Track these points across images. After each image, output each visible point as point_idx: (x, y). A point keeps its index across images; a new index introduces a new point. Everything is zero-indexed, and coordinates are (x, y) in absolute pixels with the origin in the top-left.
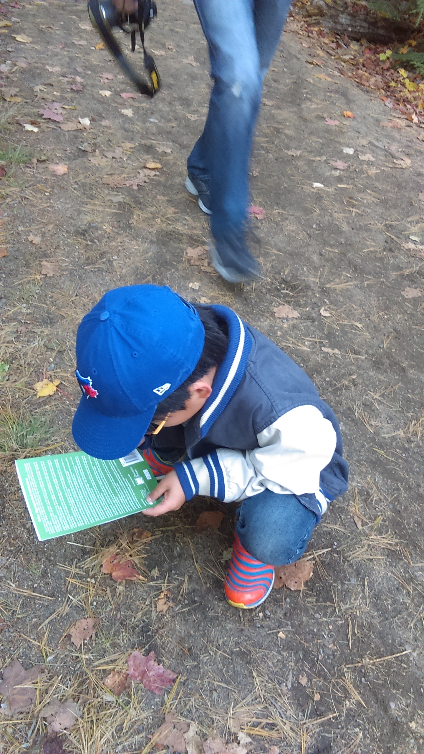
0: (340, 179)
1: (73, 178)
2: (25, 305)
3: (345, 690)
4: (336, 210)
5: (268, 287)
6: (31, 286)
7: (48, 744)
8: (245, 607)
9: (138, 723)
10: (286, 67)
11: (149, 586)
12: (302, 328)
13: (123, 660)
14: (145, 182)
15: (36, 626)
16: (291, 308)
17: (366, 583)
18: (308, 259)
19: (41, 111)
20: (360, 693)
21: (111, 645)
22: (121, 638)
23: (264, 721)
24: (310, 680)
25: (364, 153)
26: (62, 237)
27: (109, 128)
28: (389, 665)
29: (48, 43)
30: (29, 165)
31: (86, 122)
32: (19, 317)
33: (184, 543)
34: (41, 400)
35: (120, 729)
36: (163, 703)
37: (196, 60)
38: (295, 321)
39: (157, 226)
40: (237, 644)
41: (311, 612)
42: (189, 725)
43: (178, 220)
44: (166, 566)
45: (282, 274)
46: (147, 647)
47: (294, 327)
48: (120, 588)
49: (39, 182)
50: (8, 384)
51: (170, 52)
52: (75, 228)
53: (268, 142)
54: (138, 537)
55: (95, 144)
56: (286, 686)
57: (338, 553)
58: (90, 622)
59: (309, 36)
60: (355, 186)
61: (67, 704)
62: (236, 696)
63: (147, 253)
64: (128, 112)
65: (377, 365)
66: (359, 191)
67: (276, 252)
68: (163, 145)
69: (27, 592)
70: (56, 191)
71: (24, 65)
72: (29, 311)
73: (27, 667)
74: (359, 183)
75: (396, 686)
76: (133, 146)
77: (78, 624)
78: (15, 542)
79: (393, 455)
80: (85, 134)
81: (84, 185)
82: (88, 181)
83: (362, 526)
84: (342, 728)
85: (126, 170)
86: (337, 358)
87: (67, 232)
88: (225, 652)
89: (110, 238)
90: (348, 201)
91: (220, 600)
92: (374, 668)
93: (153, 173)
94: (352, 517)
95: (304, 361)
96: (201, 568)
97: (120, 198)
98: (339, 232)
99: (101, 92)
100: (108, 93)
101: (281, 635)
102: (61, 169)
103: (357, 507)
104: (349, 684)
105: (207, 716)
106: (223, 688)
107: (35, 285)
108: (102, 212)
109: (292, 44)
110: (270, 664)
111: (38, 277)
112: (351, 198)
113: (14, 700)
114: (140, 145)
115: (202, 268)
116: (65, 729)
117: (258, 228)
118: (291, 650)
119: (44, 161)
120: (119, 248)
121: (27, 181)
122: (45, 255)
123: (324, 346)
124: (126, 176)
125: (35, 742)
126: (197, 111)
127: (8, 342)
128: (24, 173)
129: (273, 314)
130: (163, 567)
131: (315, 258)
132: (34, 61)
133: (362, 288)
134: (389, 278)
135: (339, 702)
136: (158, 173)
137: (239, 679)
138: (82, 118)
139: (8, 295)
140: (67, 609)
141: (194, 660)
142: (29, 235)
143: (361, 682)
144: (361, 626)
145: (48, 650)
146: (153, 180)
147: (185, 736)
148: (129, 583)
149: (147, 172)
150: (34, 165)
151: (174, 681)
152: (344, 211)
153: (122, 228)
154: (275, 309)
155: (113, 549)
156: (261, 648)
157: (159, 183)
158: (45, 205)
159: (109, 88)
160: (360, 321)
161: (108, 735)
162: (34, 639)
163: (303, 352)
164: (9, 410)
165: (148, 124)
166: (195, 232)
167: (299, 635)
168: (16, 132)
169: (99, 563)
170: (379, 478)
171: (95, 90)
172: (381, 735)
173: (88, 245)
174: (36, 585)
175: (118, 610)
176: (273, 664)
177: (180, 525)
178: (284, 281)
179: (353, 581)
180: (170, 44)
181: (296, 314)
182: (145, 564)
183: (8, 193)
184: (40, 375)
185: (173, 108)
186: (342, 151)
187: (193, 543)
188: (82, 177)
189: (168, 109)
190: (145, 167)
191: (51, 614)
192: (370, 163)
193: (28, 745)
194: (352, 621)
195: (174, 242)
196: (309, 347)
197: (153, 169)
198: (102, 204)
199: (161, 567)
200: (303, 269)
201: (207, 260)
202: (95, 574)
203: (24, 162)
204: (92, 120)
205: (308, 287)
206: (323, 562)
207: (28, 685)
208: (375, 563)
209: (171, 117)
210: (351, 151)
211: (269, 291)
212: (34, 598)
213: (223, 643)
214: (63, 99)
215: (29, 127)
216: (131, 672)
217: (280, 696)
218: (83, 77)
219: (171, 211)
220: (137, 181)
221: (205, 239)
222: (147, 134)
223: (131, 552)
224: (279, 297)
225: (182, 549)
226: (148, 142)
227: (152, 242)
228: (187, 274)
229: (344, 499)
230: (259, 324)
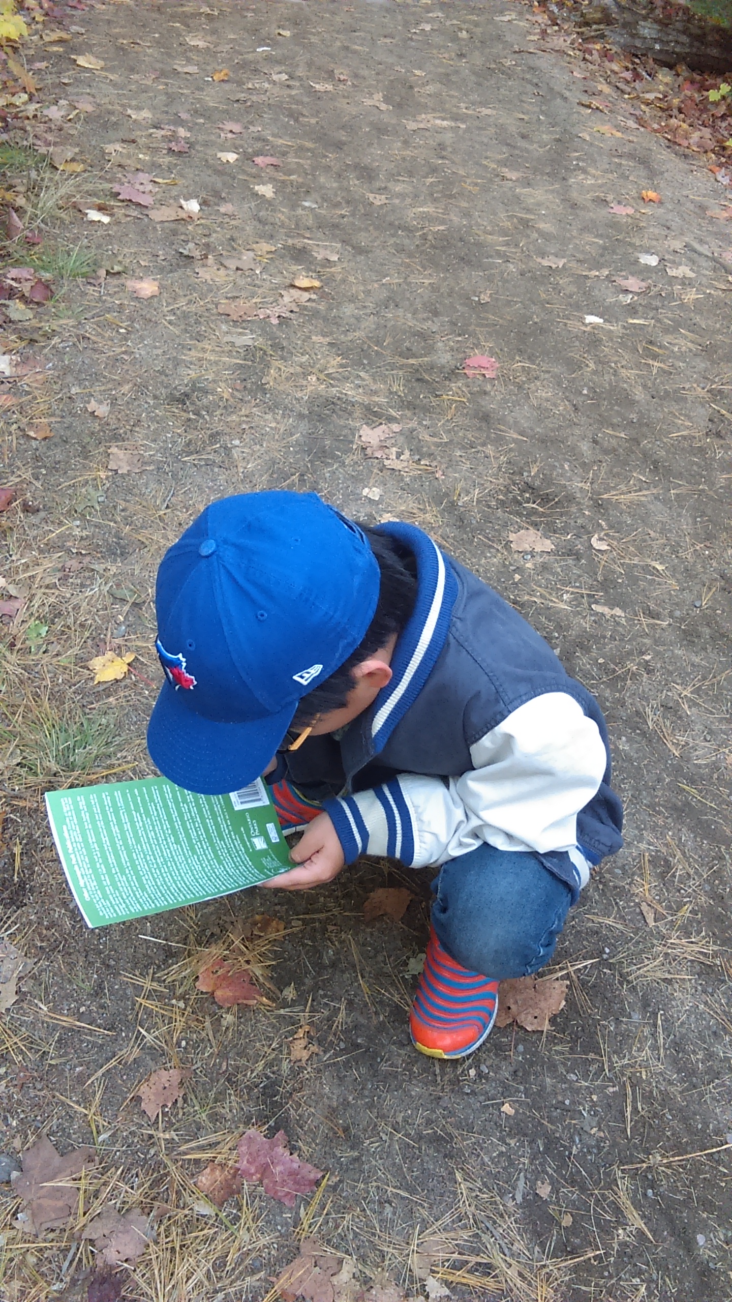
0: (632, 310)
1: (168, 304)
2: (78, 523)
3: (617, 1210)
4: (624, 363)
5: (501, 497)
6: (91, 490)
7: (97, 1286)
8: (446, 1057)
9: (253, 1255)
10: (542, 112)
11: (279, 1017)
12: (559, 570)
13: (230, 1145)
14: (292, 311)
15: (80, 1080)
16: (539, 533)
17: (659, 1022)
18: (573, 449)
19: (116, 188)
20: (643, 1217)
21: (210, 1116)
22: (227, 1105)
23: (473, 1259)
24: (555, 1190)
25: (676, 264)
26: (146, 406)
27: (232, 216)
28: (697, 1168)
29: (132, 70)
30: (92, 281)
31: (193, 206)
32: (69, 544)
33: (341, 942)
34: (102, 688)
35: (220, 1264)
36: (297, 1222)
37: (387, 100)
38: (546, 558)
39: (310, 388)
40: (429, 1122)
41: (562, 1069)
42: (340, 1262)
43: (346, 379)
44: (308, 981)
45: (525, 474)
46: (272, 1123)
47: (545, 568)
48: (229, 1019)
49: (109, 310)
50: (46, 659)
51: (341, 86)
52: (169, 391)
53: (507, 244)
54: (260, 930)
55: (207, 245)
56: (514, 1199)
57: (611, 967)
58: (175, 1075)
59: (584, 59)
60: (659, 321)
61: (131, 1217)
62: (425, 1213)
63: (292, 435)
64: (266, 190)
65: (689, 637)
66: (666, 331)
67: (515, 436)
68: (326, 247)
69: (67, 1021)
70: (137, 326)
71: (90, 108)
72: (85, 533)
73: (63, 1151)
74: (667, 318)
75: (708, 1206)
76: (273, 249)
77: (154, 1078)
78: (49, 933)
79: (716, 797)
80: (190, 228)
81: (186, 315)
82: (193, 308)
83: (655, 920)
84: (611, 1277)
85: (260, 291)
86: (618, 624)
87: (155, 397)
88: (407, 1135)
89: (228, 409)
90: (645, 349)
91: (402, 1045)
92: (669, 1171)
93: (306, 296)
94: (638, 905)
95: (559, 628)
96: (371, 987)
97: (247, 339)
98: (628, 401)
99: (220, 155)
100: (232, 157)
101: (507, 1108)
102: (147, 287)
103: (646, 887)
104: (624, 1199)
105: (374, 1247)
106: (403, 1198)
107: (96, 488)
108: (216, 363)
109: (556, 72)
110: (486, 1159)
111: (102, 475)
112: (651, 342)
113: (40, 1206)
114: (285, 247)
115: (386, 462)
116: (126, 1261)
117: (485, 393)
118: (525, 1135)
119: (119, 273)
120: (244, 426)
121: (88, 308)
122: (116, 437)
123: (597, 602)
124: (259, 300)
125: (74, 1282)
126: (386, 188)
127: (47, 587)
128: (83, 294)
129: (507, 545)
130: (304, 984)
131: (585, 447)
132: (106, 100)
133: (666, 502)
134: (713, 484)
135: (606, 1230)
136: (314, 297)
137: (431, 1185)
138: (186, 200)
139: (49, 505)
140: (136, 1052)
141: (352, 1148)
142: (89, 402)
143: (645, 1195)
144: (648, 1098)
145: (101, 1122)
146: (305, 308)
147: (335, 1280)
148: (244, 1009)
149: (295, 293)
150: (102, 280)
151: (317, 1183)
152: (638, 366)
153: (250, 391)
154: (512, 537)
155: (216, 950)
156: (471, 1130)
157: (315, 314)
158: (118, 350)
159: (235, 148)
160: (661, 558)
161: (200, 1275)
162: (78, 1103)
163: (559, 612)
164: (46, 704)
165: (300, 211)
166: (376, 399)
167: (539, 1109)
168: (71, 223)
169: (193, 973)
170: (686, 836)
171: (209, 152)
172: (680, 1291)
173: (189, 420)
174: (82, 1009)
175: (223, 1055)
176: (492, 1159)
177: (336, 911)
178: (529, 487)
179: (636, 1017)
180: (341, 73)
181: (548, 545)
182: (272, 978)
183: (55, 328)
184: (101, 644)
185: (345, 183)
186: (637, 261)
187: (357, 943)
188: (182, 302)
189: (335, 185)
190: (293, 286)
191: (108, 1060)
192: (686, 282)
193: (62, 1286)
194: (633, 1086)
195: (340, 417)
196: (569, 603)
197: (306, 289)
198: (217, 349)
199: (299, 984)
200: (562, 467)
201: (394, 450)
202: (186, 993)
203: (84, 275)
204: (204, 203)
205: (570, 499)
206: (584, 983)
207: (64, 1183)
208: (676, 986)
209: (339, 199)
210: (653, 261)
211: (502, 503)
212: (79, 1031)
213: (405, 1120)
214: (154, 166)
215: (94, 215)
216: (243, 1165)
217: (502, 1216)
218: (190, 129)
219: (335, 363)
220: (277, 311)
221: (392, 412)
222: (298, 228)
223: (249, 956)
224: (520, 515)
225: (337, 953)
226: (299, 243)
227: (301, 416)
228: (360, 473)
229: (624, 872)
230: (483, 561)
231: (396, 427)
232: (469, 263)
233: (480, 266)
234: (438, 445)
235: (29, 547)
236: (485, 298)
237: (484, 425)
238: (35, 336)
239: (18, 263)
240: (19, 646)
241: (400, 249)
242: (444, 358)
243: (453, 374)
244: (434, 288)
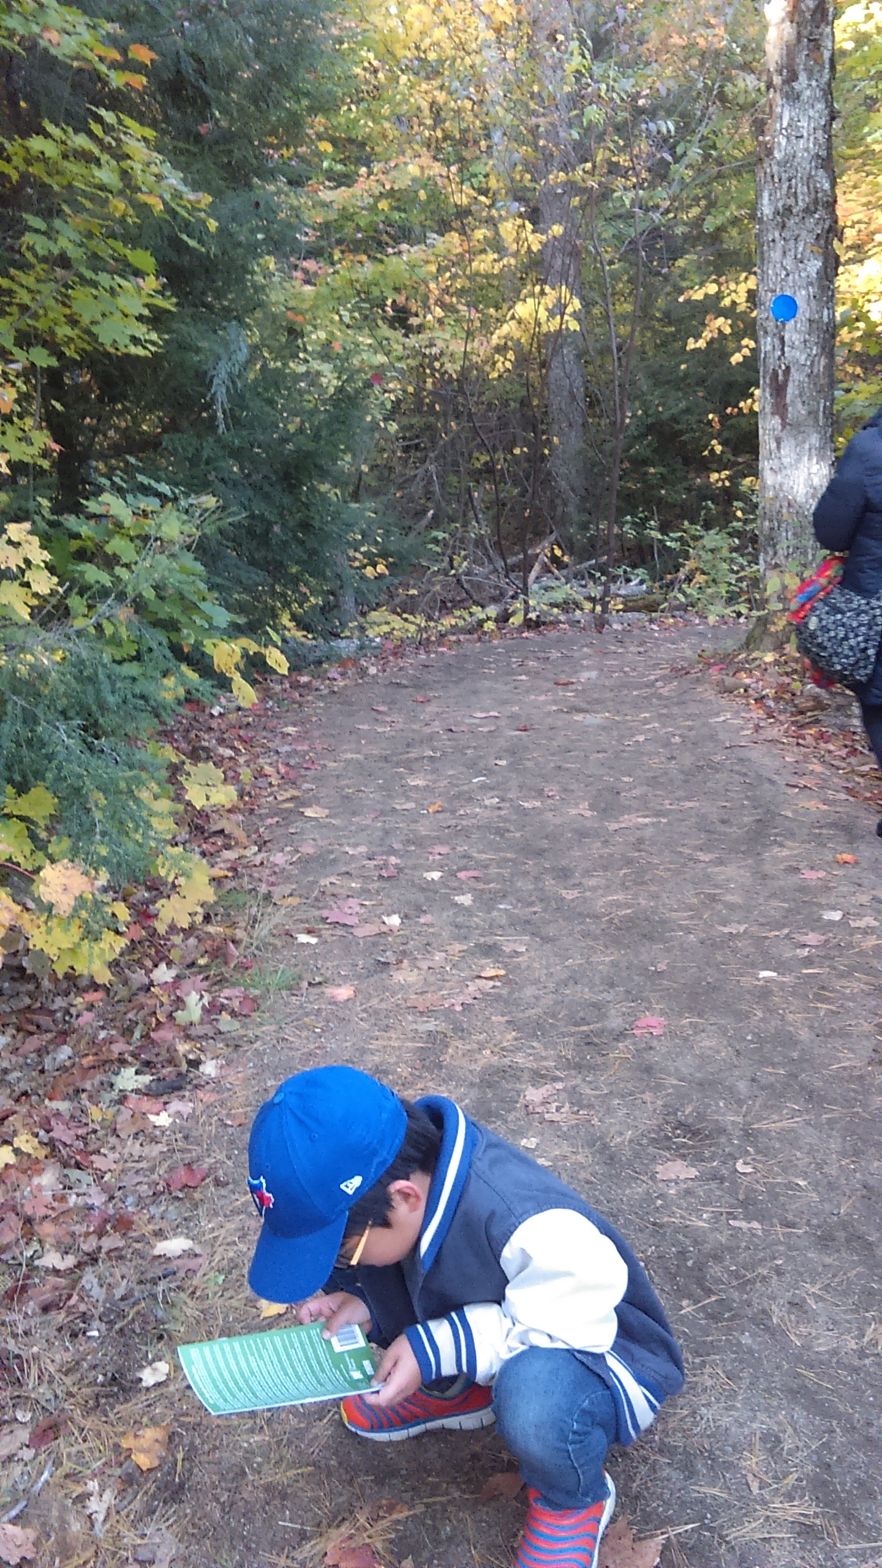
0: (808, 961)
1: (361, 1004)
4: (792, 1008)
5: (653, 1135)
10: (747, 798)
12: (701, 1193)
14: (475, 998)
16: (686, 1163)
18: (731, 1089)
19: (325, 913)
25: (861, 917)
27: (431, 925)
29: (354, 813)
30: (295, 992)
31: (395, 921)
33: (460, 1521)
34: (266, 1322)
37: (592, 807)
38: (690, 1183)
39: (484, 1061)
43: (519, 1049)
44: (426, 1554)
45: (680, 1114)
47: (688, 1192)
49: (307, 1015)
50: (221, 1302)
51: (550, 801)
53: (691, 918)
54: (386, 1511)
55: (404, 952)
57: (710, 1529)
59: (798, 744)
60: (835, 969)
64: (465, 900)
65: (825, 1241)
66: (841, 976)
67: (675, 1082)
68: (516, 941)
70: (332, 1025)
71: (311, 851)
74: (841, 965)
76: (465, 948)
79: (830, 1380)
80: (389, 939)
81: (376, 1012)
82: (383, 1006)
83: (760, 1488)
85: (448, 984)
86: (754, 1235)
89: (406, 1085)
90: (815, 994)
93: (491, 983)
94: (745, 1476)
95: (696, 1243)
96: (482, 1556)
97: (431, 1025)
98: (792, 1041)
99: (425, 875)
100: (436, 875)
102: (344, 993)
103: (755, 1460)
108: (399, 1048)
109: (767, 761)
112: (823, 988)
114: (476, 945)
115: (547, 1116)
117: (651, 1048)
119: (320, 983)
121: (289, 1015)
123: (735, 1218)
124: (446, 992)
126: (580, 884)
127: (228, 1244)
128: (286, 1004)
129: (653, 1178)
130: (421, 1556)
131: (742, 1086)
132: (326, 842)
133: (818, 1127)
134: (869, 1106)
136: (498, 984)
138: (389, 916)
146: (488, 994)
149: (481, 983)
150: (304, 991)
152: (806, 1010)
153: (428, 1069)
154: (659, 1168)
155: (345, 1529)
157: (498, 998)
158: (312, 1047)
159: (440, 867)
160: (805, 1175)
163: (698, 1228)
165: (495, 913)
166: (545, 1063)
168: (283, 947)
169: (322, 1550)
170: (800, 1414)
171: (416, 873)
177: (457, 1494)
178: (680, 1125)
180: (551, 789)
181: (693, 1172)
182: (392, 1552)
183: (259, 1034)
185: (541, 885)
186: (820, 919)
187: (474, 1520)
188: (375, 1002)
189: (531, 887)
190: (480, 977)
192: (867, 931)
195: (508, 1082)
196: (708, 1222)
197: (491, 978)
198: (402, 1036)
199: (416, 1555)
200: (717, 1105)
201: (555, 1104)
203: (288, 988)
204: (405, 917)
205: (722, 1131)
206: (682, 1545)
208: (774, 1544)
209: (533, 898)
210: (836, 916)
211: (653, 1141)
214: (365, 892)
215: (303, 938)
218: (401, 857)
219: (509, 1037)
220: (461, 999)
221: (558, 1073)
222: (492, 928)
223: (371, 1531)
224: (669, 1149)
225: (454, 1529)
226: (490, 940)
227: (472, 1084)
228: (520, 1127)
229: (734, 1447)
230: (628, 1192)
231: (559, 1086)
232: (651, 939)
233: (664, 941)
234: (596, 1097)
235: (216, 1214)
236: (662, 967)
237: (645, 1076)
238: (240, 1043)
239: (234, 985)
240: (198, 1293)
241: (586, 935)
242: (615, 1022)
243: (621, 1035)
244: (613, 964)
